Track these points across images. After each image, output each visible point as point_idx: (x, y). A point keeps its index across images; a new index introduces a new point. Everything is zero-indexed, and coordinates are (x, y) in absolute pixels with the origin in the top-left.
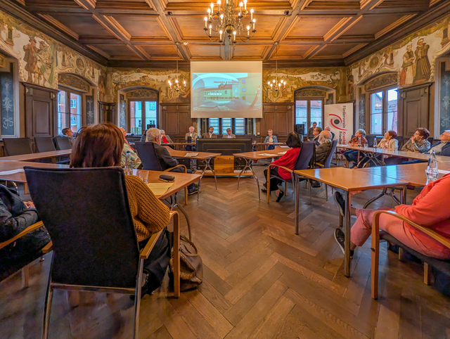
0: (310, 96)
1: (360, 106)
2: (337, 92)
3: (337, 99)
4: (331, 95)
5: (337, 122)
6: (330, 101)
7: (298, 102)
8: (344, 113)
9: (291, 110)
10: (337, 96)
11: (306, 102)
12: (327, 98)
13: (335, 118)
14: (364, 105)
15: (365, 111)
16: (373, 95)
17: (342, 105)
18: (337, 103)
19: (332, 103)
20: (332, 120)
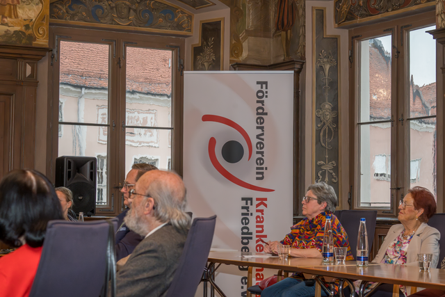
0: (123, 25)
1: (319, 86)
2: (237, 15)
3: (236, 50)
4: (211, 31)
5: (232, 152)
6: (209, 54)
7: (68, 49)
8: (261, 114)
9: (33, 81)
10: (234, 35)
11: (104, 49)
12: (196, 38)
13: (223, 134)
14: (334, 84)
15: (335, 108)
16: (366, 46)
17: (251, 78)
18: (238, 66)
19: (216, 65)
20: (212, 142)
